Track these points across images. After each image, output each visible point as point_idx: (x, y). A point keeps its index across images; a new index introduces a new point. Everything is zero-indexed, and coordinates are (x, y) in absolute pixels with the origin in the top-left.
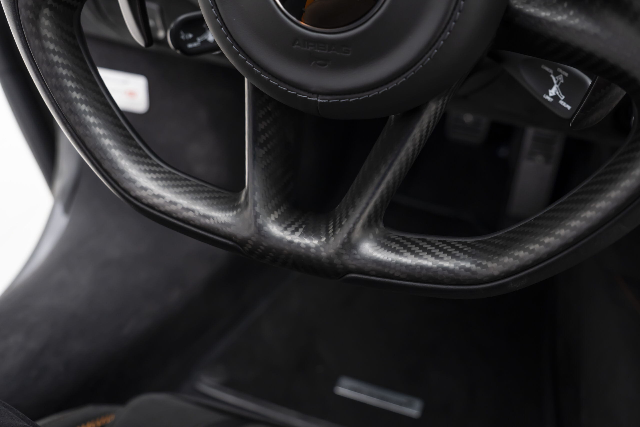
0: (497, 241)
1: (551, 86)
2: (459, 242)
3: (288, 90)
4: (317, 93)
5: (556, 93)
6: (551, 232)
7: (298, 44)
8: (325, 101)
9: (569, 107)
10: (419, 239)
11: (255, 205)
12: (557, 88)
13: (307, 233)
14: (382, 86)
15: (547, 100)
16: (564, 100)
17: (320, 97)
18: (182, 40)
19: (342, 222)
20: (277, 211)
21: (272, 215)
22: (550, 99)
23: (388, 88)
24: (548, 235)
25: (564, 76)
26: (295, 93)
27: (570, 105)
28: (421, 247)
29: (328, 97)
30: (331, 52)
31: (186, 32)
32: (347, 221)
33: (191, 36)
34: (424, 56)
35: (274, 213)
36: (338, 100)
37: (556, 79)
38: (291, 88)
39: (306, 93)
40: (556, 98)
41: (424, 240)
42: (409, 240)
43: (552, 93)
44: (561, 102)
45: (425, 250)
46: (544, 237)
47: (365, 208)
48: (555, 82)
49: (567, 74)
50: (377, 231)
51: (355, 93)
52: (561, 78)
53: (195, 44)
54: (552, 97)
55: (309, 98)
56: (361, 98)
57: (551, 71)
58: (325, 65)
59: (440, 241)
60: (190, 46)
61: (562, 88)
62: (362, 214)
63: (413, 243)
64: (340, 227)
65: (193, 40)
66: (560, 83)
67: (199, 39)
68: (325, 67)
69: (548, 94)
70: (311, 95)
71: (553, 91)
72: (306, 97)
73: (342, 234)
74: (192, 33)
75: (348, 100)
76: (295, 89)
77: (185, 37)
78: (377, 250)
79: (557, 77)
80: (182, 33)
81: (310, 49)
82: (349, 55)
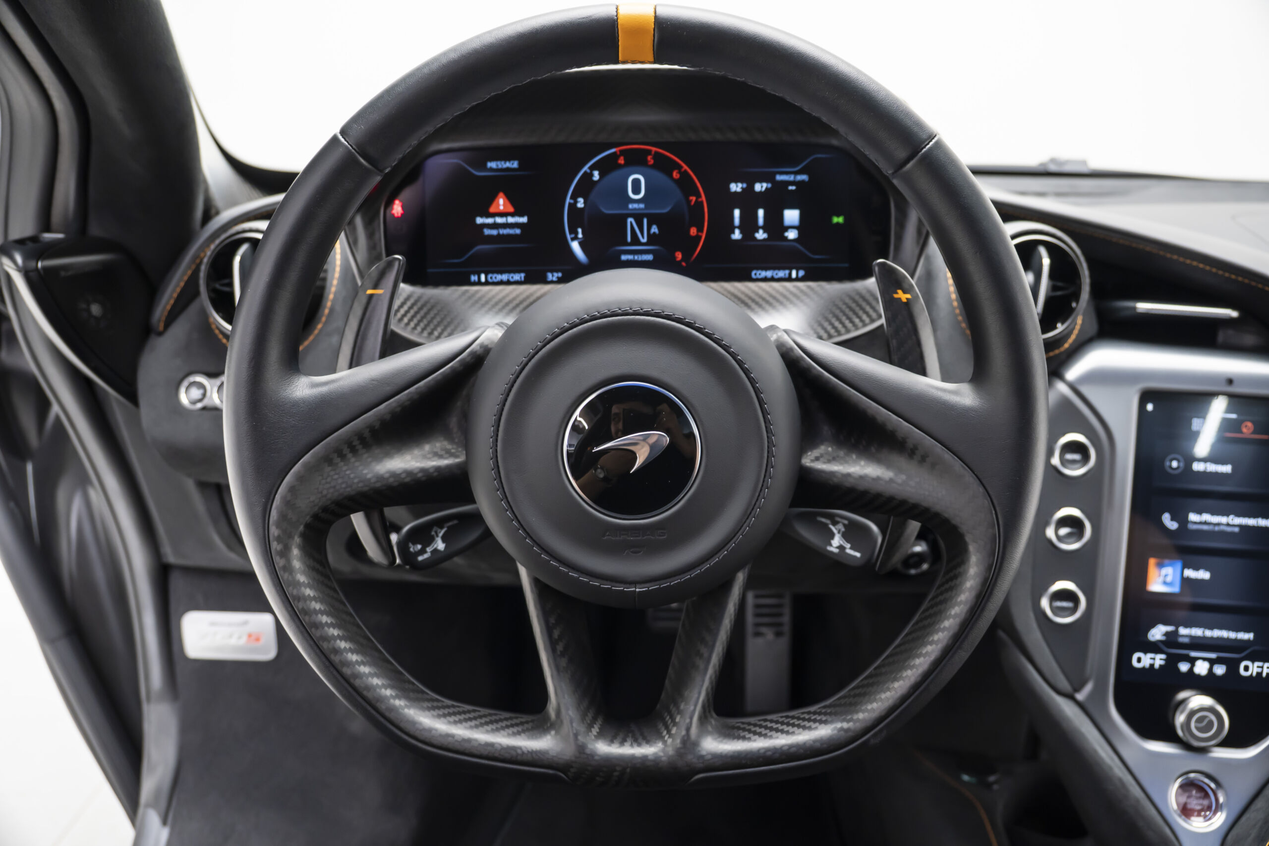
0: (843, 701)
1: (832, 536)
2: (803, 713)
3: (601, 585)
4: (635, 583)
5: (839, 543)
6: (898, 676)
7: (608, 535)
8: (644, 589)
9: (858, 555)
10: (759, 720)
11: (571, 723)
12: (840, 538)
13: (637, 741)
14: (703, 563)
15: (832, 552)
16: (851, 548)
17: (638, 586)
18: (411, 552)
19: (675, 719)
20: (596, 724)
21: (593, 729)
22: (836, 551)
23: (710, 564)
24: (896, 679)
25: (845, 525)
26: (610, 587)
27: (858, 551)
28: (750, 731)
29: (648, 585)
30: (645, 538)
31: (414, 543)
32: (681, 717)
33: (419, 547)
34: (742, 526)
35: (593, 727)
36: (658, 586)
37: (836, 529)
38: (605, 582)
39: (622, 585)
40: (841, 548)
41: (765, 720)
42: (749, 724)
43: (835, 543)
44: (849, 551)
45: (755, 733)
46: (892, 682)
47: (698, 698)
48: (835, 531)
49: (846, 522)
50: (713, 722)
51: (675, 576)
52: (840, 527)
53: (426, 556)
54: (837, 547)
55: (625, 589)
56: (682, 580)
57: (828, 521)
58: (640, 552)
59: (782, 717)
60: (420, 558)
61: (845, 536)
62: (696, 706)
63: (755, 725)
64: (674, 726)
65: (423, 551)
66: (841, 532)
67: (429, 549)
68: (640, 554)
69: (831, 545)
70: (628, 585)
71: (837, 541)
72: (622, 588)
73: (678, 732)
74: (420, 543)
75: (669, 584)
76: (609, 582)
77: (414, 549)
78: (721, 742)
79: (837, 527)
80: (411, 545)
81: (622, 538)
82: (664, 537)
